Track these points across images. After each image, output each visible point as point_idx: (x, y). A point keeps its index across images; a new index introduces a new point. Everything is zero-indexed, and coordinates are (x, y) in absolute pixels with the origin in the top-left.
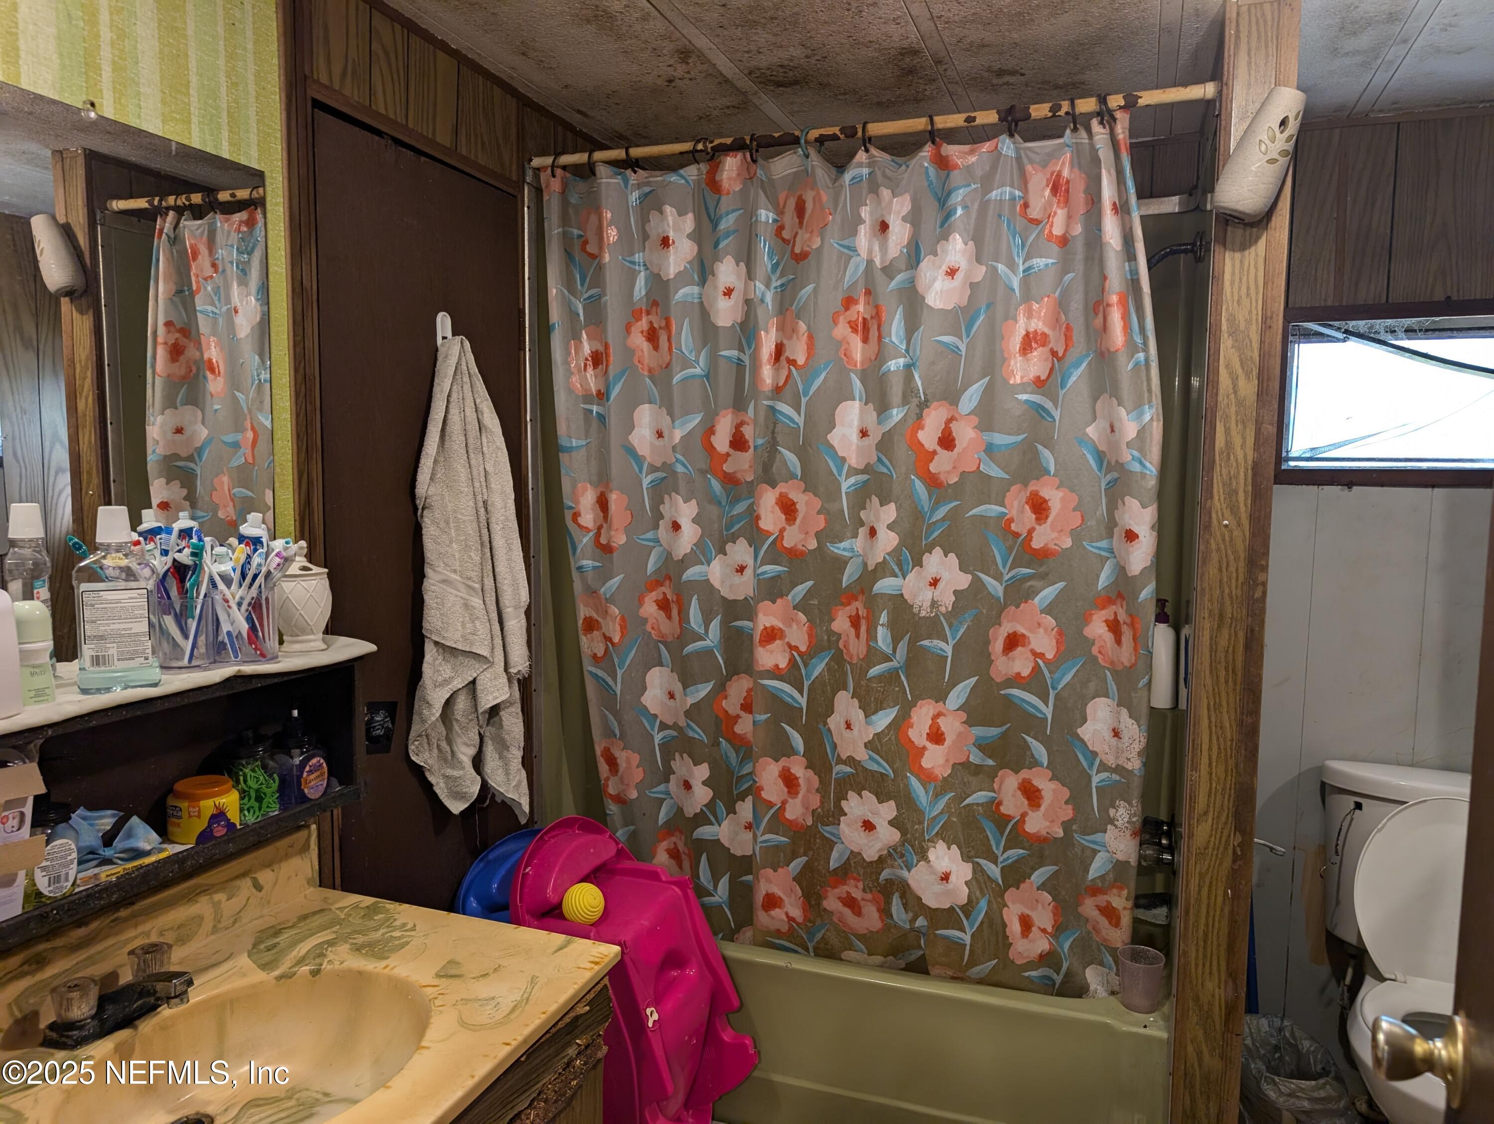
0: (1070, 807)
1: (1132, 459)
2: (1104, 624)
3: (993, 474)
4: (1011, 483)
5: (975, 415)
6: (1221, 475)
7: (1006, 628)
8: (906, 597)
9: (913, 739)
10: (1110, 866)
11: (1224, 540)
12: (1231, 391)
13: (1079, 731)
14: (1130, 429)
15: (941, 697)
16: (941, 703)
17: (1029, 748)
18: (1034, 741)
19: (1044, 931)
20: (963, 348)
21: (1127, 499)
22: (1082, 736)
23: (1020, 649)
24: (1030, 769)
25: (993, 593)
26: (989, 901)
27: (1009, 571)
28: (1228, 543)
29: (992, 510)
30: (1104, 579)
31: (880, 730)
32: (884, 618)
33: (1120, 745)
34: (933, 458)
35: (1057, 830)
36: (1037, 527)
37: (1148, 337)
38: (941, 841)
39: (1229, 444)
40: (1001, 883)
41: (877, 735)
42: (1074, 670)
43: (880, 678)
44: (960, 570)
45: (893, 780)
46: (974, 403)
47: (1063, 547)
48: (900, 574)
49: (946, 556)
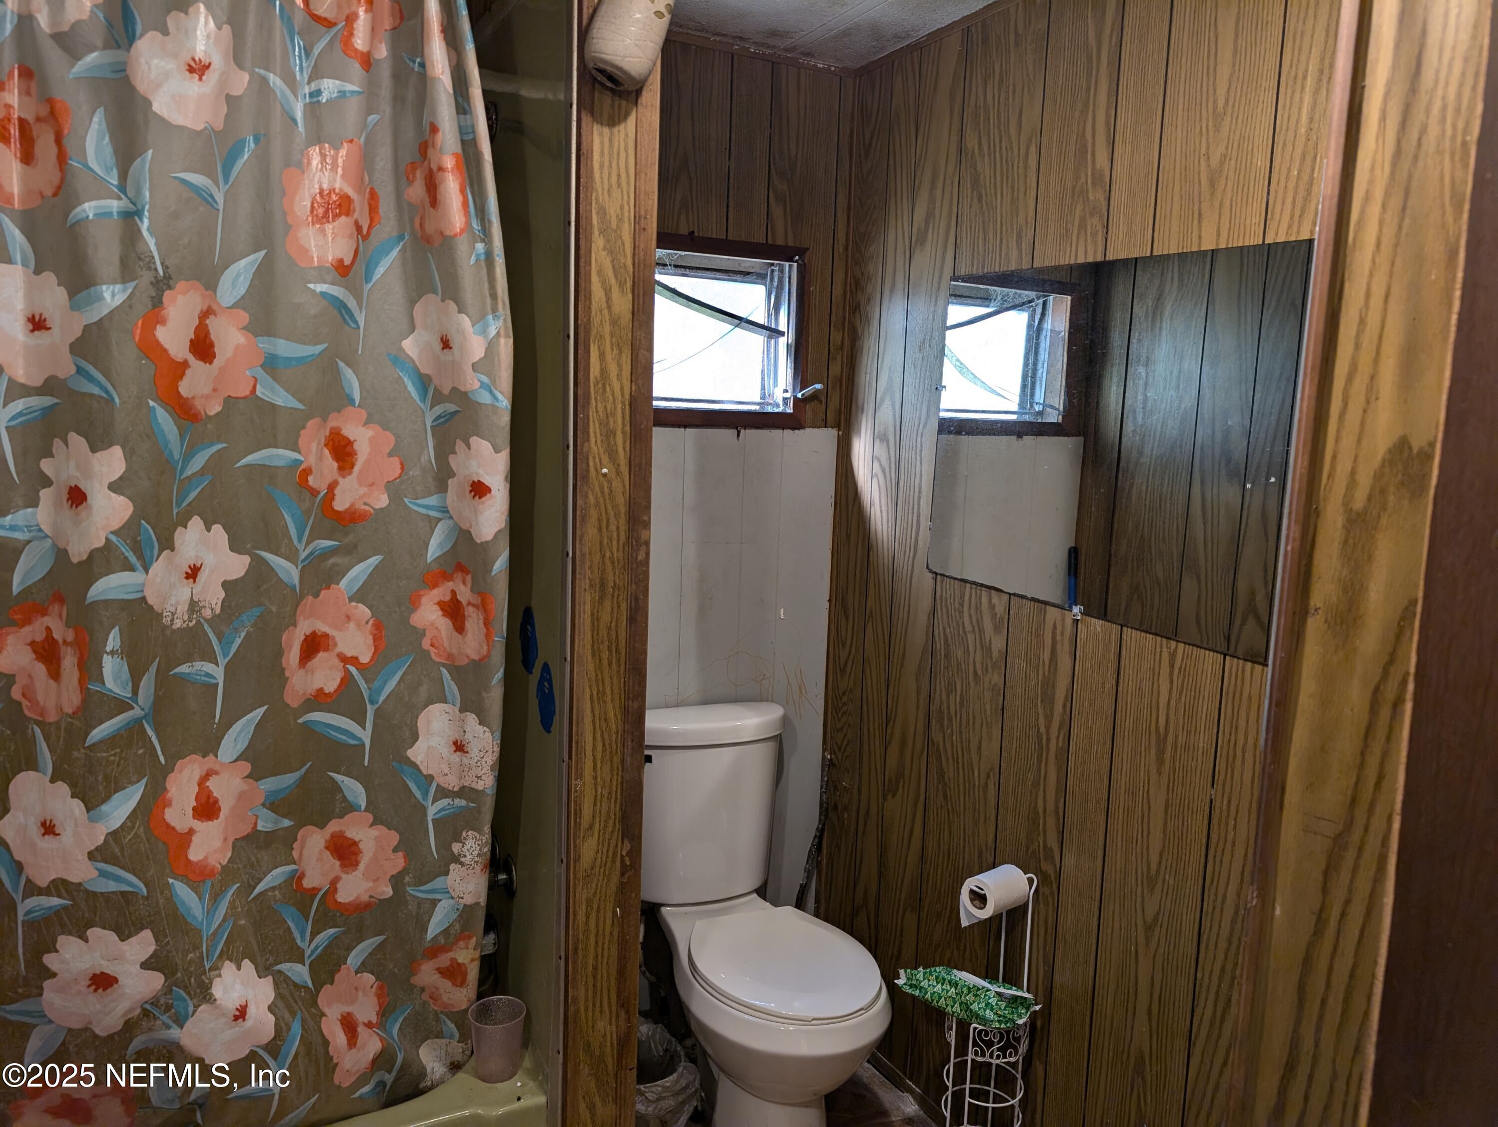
0: (401, 854)
1: (481, 387)
2: (436, 608)
3: (279, 402)
4: (307, 416)
5: (244, 309)
6: (597, 412)
7: (303, 628)
8: (150, 601)
9: (173, 824)
10: (455, 916)
11: (603, 493)
12: (604, 305)
13: (410, 753)
14: (477, 348)
15: (210, 746)
16: (211, 756)
17: (340, 790)
18: (346, 779)
19: (369, 1025)
20: (220, 198)
21: (474, 440)
22: (413, 759)
23: (321, 655)
24: (342, 817)
25: (285, 580)
26: (302, 1020)
27: (307, 544)
28: (607, 497)
29: (280, 456)
30: (435, 548)
31: (118, 825)
32: (113, 641)
33: (466, 761)
34: (184, 374)
35: (385, 889)
36: (341, 480)
37: (490, 222)
38: (227, 963)
39: (604, 372)
40: (311, 986)
41: (114, 835)
42: (400, 673)
43: (111, 741)
44: (232, 549)
45: (147, 898)
46: (242, 290)
47: (377, 507)
48: (138, 565)
49: (209, 530)
